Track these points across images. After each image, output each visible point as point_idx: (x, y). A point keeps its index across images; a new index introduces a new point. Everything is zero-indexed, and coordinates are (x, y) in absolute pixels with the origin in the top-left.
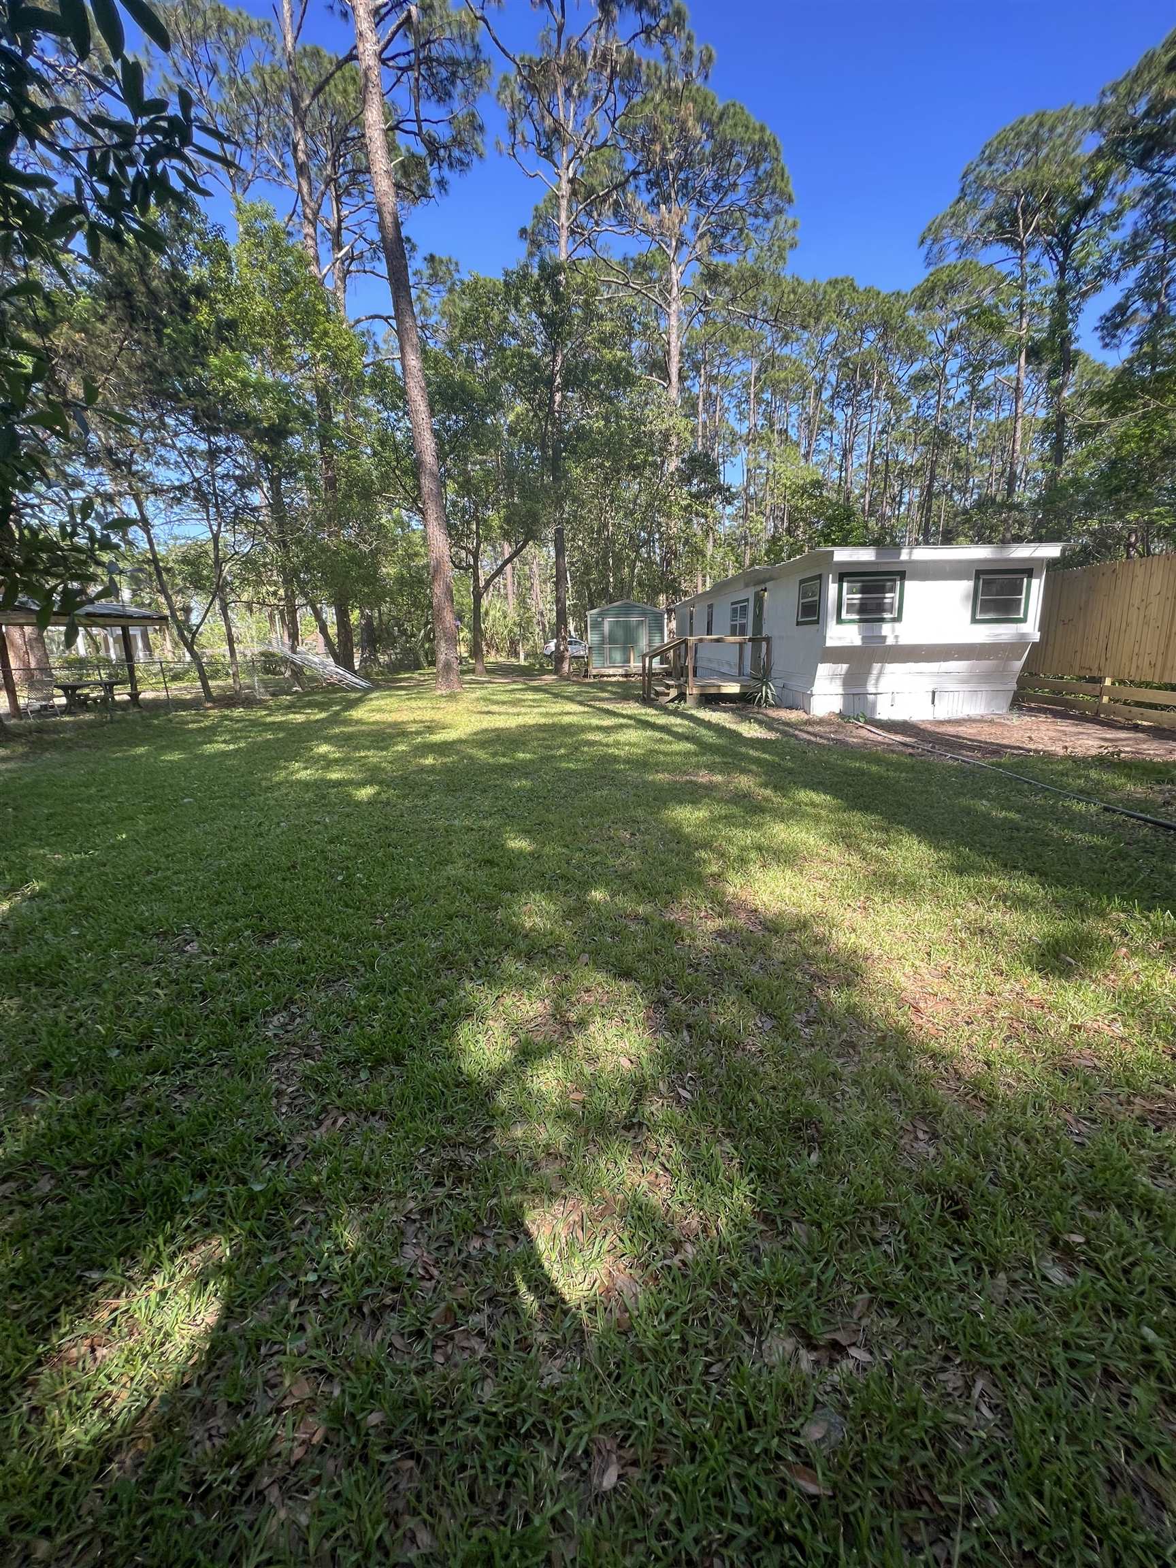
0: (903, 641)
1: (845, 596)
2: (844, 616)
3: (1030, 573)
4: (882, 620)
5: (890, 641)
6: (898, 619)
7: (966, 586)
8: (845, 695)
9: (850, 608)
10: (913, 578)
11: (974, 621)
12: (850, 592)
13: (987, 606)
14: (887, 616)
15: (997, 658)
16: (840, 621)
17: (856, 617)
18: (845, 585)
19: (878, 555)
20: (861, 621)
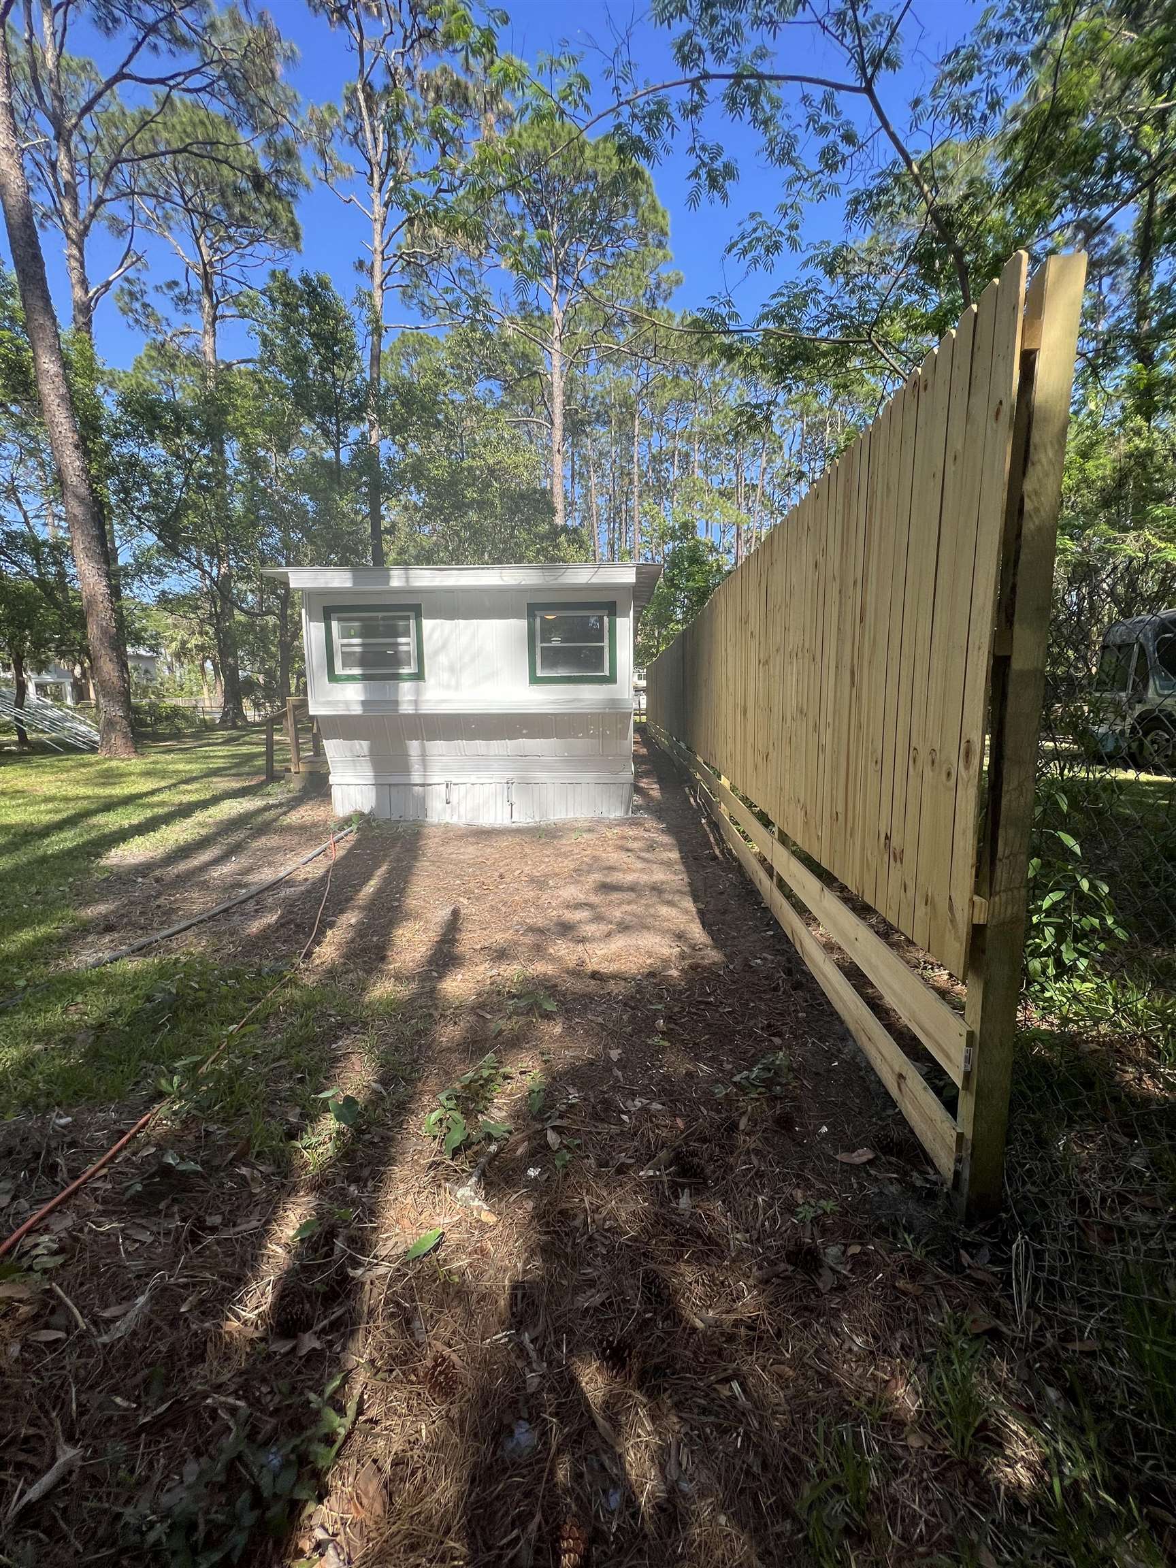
0: (427, 708)
1: (337, 641)
2: (339, 670)
3: (612, 609)
4: (397, 677)
5: (406, 708)
6: (419, 676)
7: (517, 626)
8: (378, 785)
9: (348, 660)
10: (433, 616)
11: (534, 680)
12: (345, 634)
13: (553, 657)
14: (405, 671)
15: (587, 736)
16: (333, 678)
17: (356, 671)
18: (335, 625)
19: (355, 579)
20: (364, 678)
